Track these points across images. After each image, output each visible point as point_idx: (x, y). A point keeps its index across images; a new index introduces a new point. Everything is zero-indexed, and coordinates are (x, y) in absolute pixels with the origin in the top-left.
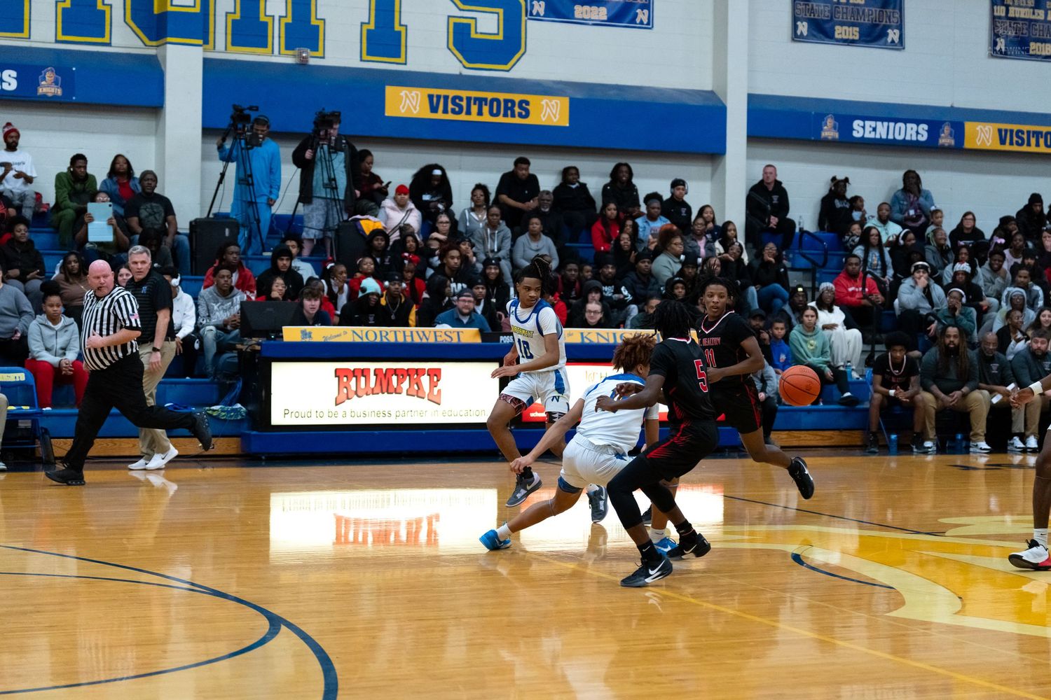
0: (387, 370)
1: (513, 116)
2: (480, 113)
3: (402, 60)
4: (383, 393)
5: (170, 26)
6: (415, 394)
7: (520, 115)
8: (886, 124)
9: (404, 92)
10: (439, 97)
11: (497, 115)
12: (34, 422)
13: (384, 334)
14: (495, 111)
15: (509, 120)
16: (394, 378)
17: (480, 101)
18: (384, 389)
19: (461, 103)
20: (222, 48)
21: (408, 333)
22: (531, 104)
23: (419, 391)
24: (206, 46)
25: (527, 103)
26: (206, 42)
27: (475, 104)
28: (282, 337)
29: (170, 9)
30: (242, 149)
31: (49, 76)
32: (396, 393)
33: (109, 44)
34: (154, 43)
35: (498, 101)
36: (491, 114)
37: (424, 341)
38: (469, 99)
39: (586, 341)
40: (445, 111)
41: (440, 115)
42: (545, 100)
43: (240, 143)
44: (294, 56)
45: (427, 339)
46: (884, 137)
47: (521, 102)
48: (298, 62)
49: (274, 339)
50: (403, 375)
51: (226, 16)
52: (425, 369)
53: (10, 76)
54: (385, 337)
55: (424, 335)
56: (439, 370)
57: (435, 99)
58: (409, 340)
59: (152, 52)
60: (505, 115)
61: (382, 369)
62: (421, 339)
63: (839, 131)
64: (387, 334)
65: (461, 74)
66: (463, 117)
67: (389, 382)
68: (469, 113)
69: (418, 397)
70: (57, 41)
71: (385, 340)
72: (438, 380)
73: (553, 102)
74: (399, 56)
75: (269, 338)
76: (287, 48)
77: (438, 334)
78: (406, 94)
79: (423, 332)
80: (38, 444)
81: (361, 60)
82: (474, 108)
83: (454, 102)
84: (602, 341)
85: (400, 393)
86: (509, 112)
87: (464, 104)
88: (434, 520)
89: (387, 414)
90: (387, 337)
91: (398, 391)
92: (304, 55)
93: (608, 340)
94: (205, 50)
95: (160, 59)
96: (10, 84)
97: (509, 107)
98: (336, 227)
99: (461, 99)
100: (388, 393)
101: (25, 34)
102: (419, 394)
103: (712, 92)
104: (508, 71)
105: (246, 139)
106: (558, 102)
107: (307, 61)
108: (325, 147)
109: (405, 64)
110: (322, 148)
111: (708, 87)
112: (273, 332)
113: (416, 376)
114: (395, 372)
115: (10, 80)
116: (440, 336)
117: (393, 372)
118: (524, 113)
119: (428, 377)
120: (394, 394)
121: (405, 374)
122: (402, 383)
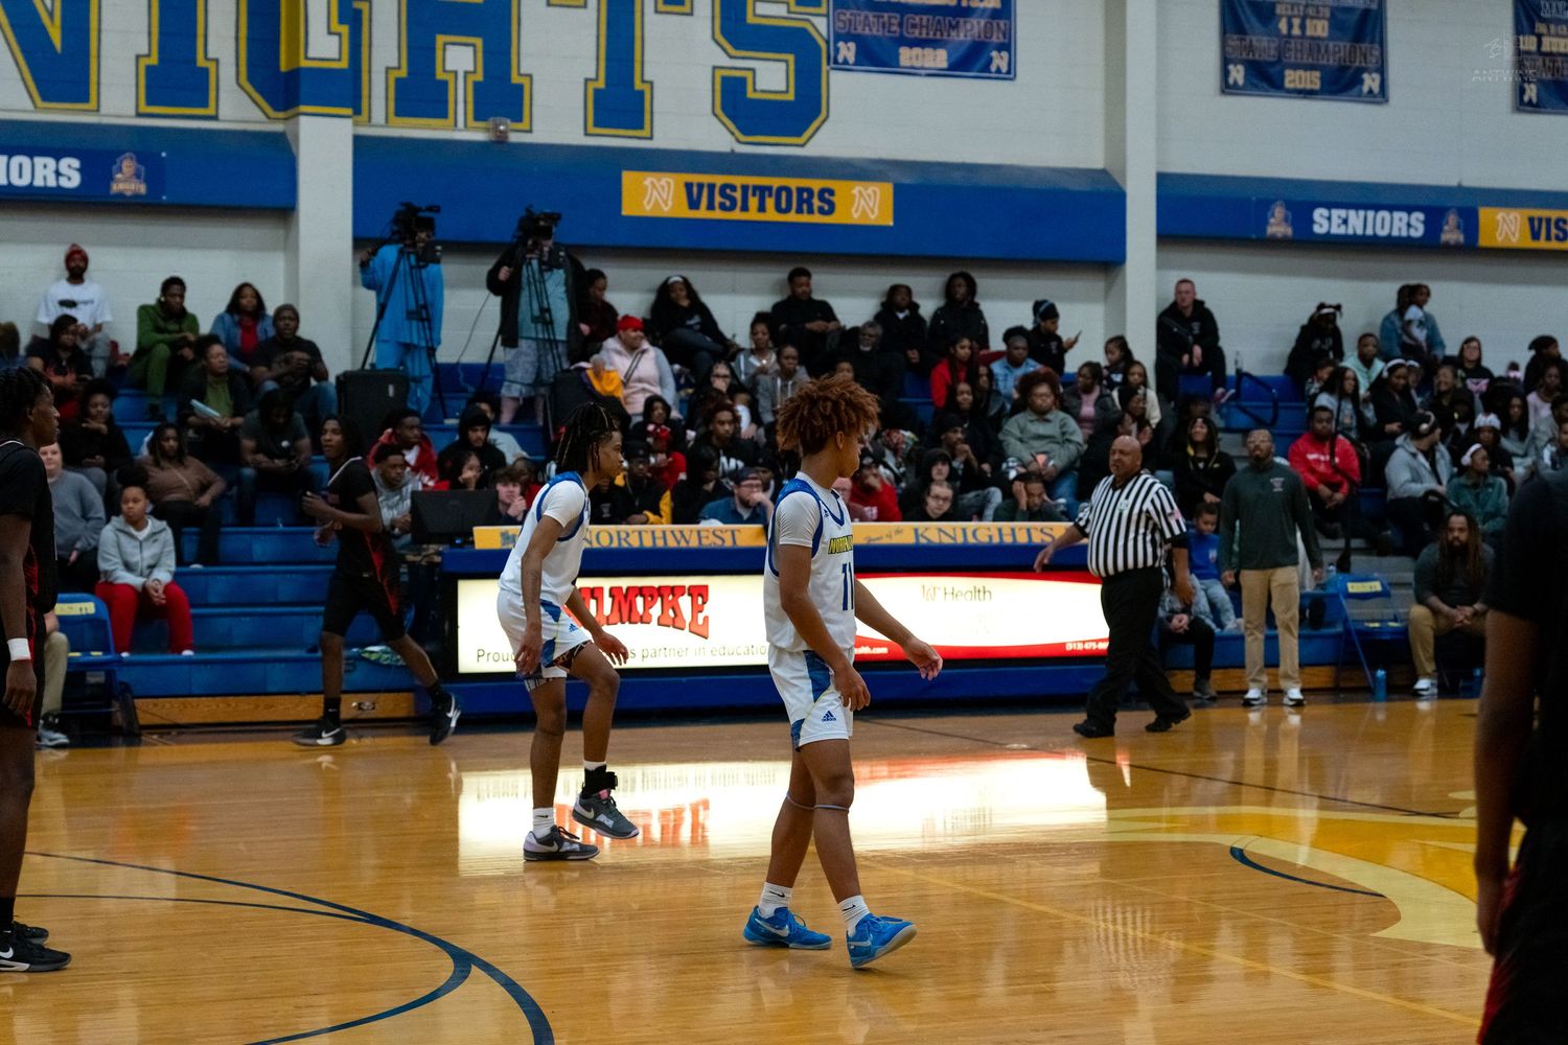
0: (628, 589)
1: (811, 211)
2: (762, 208)
3: (645, 133)
4: (623, 623)
5: (304, 89)
6: (670, 623)
7: (822, 211)
8: (1362, 213)
9: (649, 179)
10: (700, 186)
11: (788, 210)
12: (110, 675)
13: (623, 535)
14: (784, 205)
15: (805, 218)
16: (639, 601)
17: (762, 191)
18: (625, 617)
19: (734, 194)
20: (381, 119)
22: (837, 192)
23: (676, 620)
24: (359, 118)
25: (832, 192)
26: (357, 111)
27: (754, 195)
28: (473, 543)
29: (304, 64)
30: (411, 267)
31: (128, 166)
32: (642, 622)
33: (215, 118)
34: (281, 115)
35: (788, 190)
36: (778, 209)
37: (683, 544)
38: (745, 188)
39: (923, 541)
40: (711, 207)
41: (702, 213)
42: (857, 188)
43: (409, 259)
44: (487, 130)
45: (687, 542)
46: (1360, 232)
47: (823, 191)
48: (493, 139)
49: (460, 546)
50: (652, 596)
51: (387, 73)
52: (684, 587)
54: (625, 540)
56: (706, 587)
57: (695, 189)
58: (660, 543)
59: (278, 127)
60: (799, 211)
61: (621, 588)
62: (678, 542)
63: (1294, 225)
64: (628, 535)
65: (733, 151)
66: (737, 215)
67: (632, 607)
68: (745, 208)
69: (674, 627)
70: (139, 115)
71: (625, 545)
72: (704, 603)
73: (870, 191)
74: (641, 127)
75: (453, 545)
76: (477, 118)
77: (703, 534)
78: (652, 183)
80: (116, 707)
81: (586, 134)
82: (753, 202)
83: (723, 193)
84: (947, 540)
85: (648, 623)
86: (805, 207)
87: (738, 195)
88: (701, 808)
90: (629, 540)
91: (644, 620)
92: (502, 128)
93: (954, 539)
94: (356, 124)
95: (290, 137)
97: (804, 199)
98: (552, 380)
99: (733, 188)
100: (630, 623)
101: (92, 105)
102: (676, 623)
103: (1104, 172)
104: (802, 146)
105: (416, 254)
106: (878, 190)
107: (507, 137)
108: (535, 263)
109: (651, 138)
110: (530, 264)
111: (1098, 163)
112: (459, 535)
113: (671, 597)
114: (641, 591)
115: (70, 173)
116: (707, 537)
117: (638, 592)
118: (826, 207)
119: (689, 598)
120: (639, 624)
121: (656, 594)
122: (650, 608)
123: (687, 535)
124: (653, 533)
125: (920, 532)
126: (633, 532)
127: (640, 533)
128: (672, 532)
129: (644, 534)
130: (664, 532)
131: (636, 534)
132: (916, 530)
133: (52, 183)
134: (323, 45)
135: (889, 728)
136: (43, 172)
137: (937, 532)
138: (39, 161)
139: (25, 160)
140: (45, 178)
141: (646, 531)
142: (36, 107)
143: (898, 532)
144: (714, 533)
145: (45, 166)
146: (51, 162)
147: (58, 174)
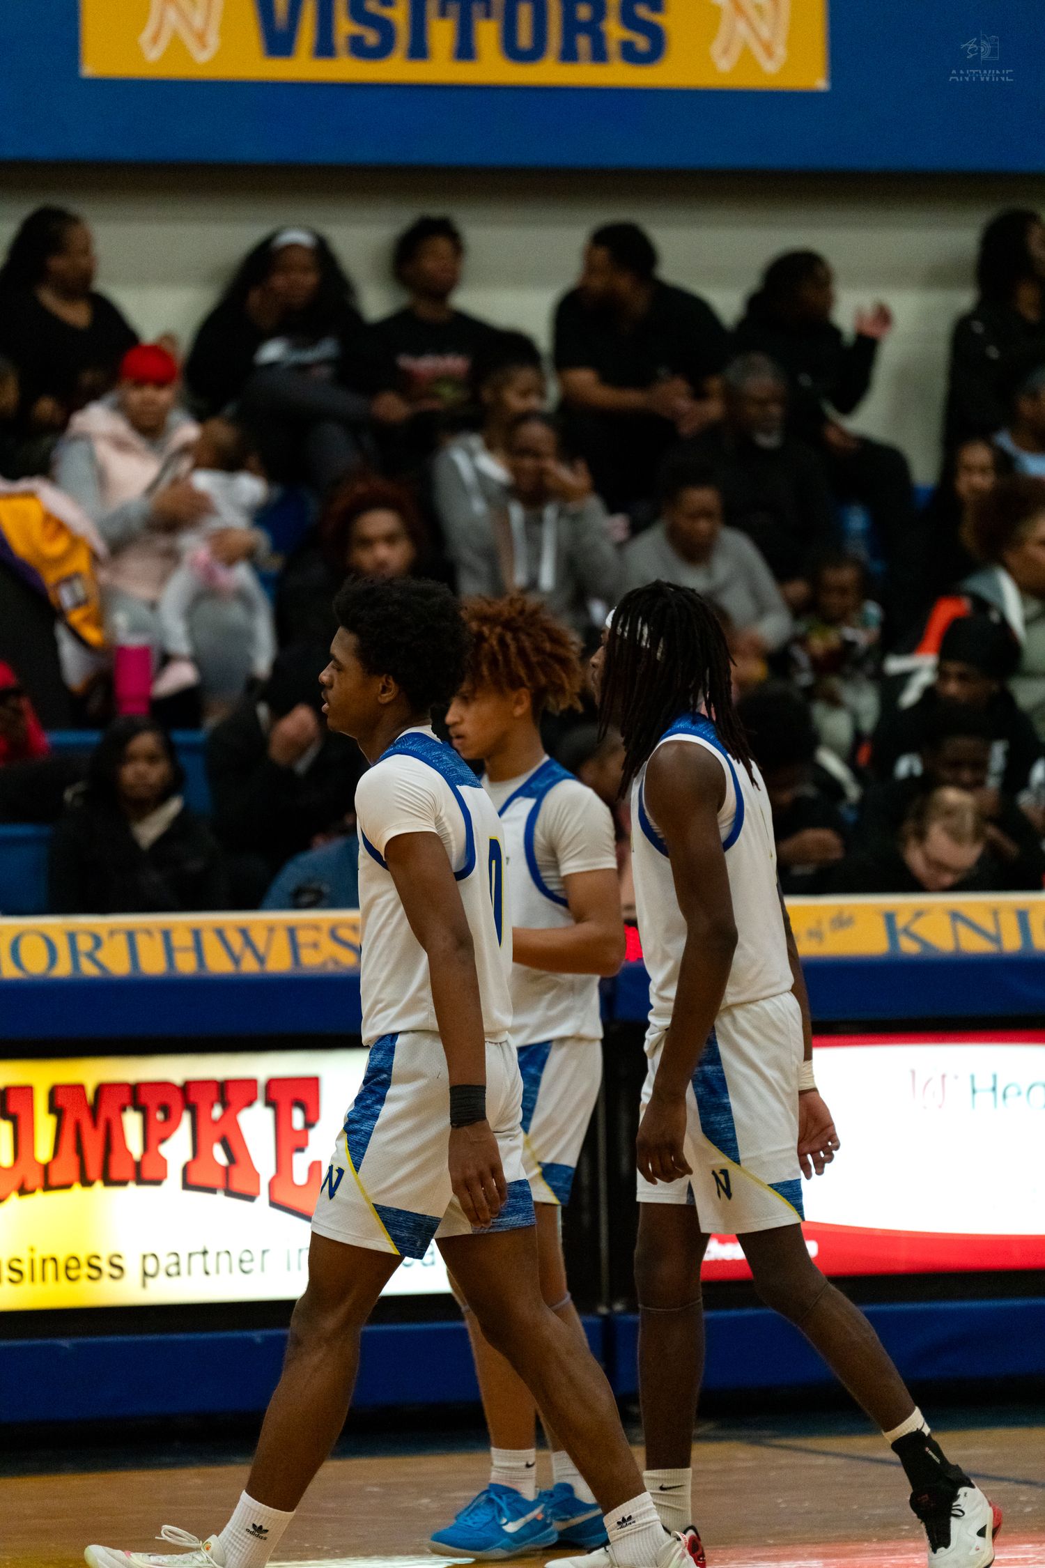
0: (101, 1089)
1: (599, 55)
2: (465, 50)
4: (86, 1182)
6: (217, 1180)
7: (630, 54)
11: (534, 54)
13: (85, 944)
14: (525, 39)
15: (585, 74)
16: (132, 1122)
18: (94, 1167)
19: (389, 13)
21: (182, 939)
23: (236, 1172)
32: (140, 1181)
36: (513, 52)
37: (249, 966)
39: (909, 947)
40: (325, 48)
41: (303, 66)
45: (261, 959)
50: (166, 1109)
52: (252, 1082)
54: (91, 956)
55: (248, 942)
56: (312, 1083)
57: (281, 1)
58: (186, 965)
60: (569, 55)
61: (80, 1088)
62: (236, 960)
64: (98, 942)
66: (396, 68)
67: (111, 1138)
68: (419, 50)
69: (230, 1193)
71: (89, 969)
72: (309, 1124)
77: (304, 937)
79: (244, 932)
82: (442, 32)
83: (356, 10)
84: (974, 945)
85: (157, 1182)
86: (583, 43)
87: (400, 15)
89: (107, 1269)
90: (101, 955)
91: (148, 1173)
93: (996, 939)
97: (581, 22)
100: (109, 1181)
102: (233, 1180)
113: (217, 1112)
114: (136, 1095)
116: (315, 946)
117: (125, 1098)
118: (642, 43)
119: (269, 1114)
120: (132, 1186)
121: (176, 1102)
122: (162, 1140)
123: (259, 938)
124: (166, 935)
125: (901, 922)
126: (112, 933)
127: (131, 936)
128: (220, 933)
129: (141, 940)
130: (197, 934)
131: (121, 940)
132: (890, 918)
135: (821, 1461)
137: (946, 921)
141: (149, 932)
143: (841, 922)
144: (334, 935)
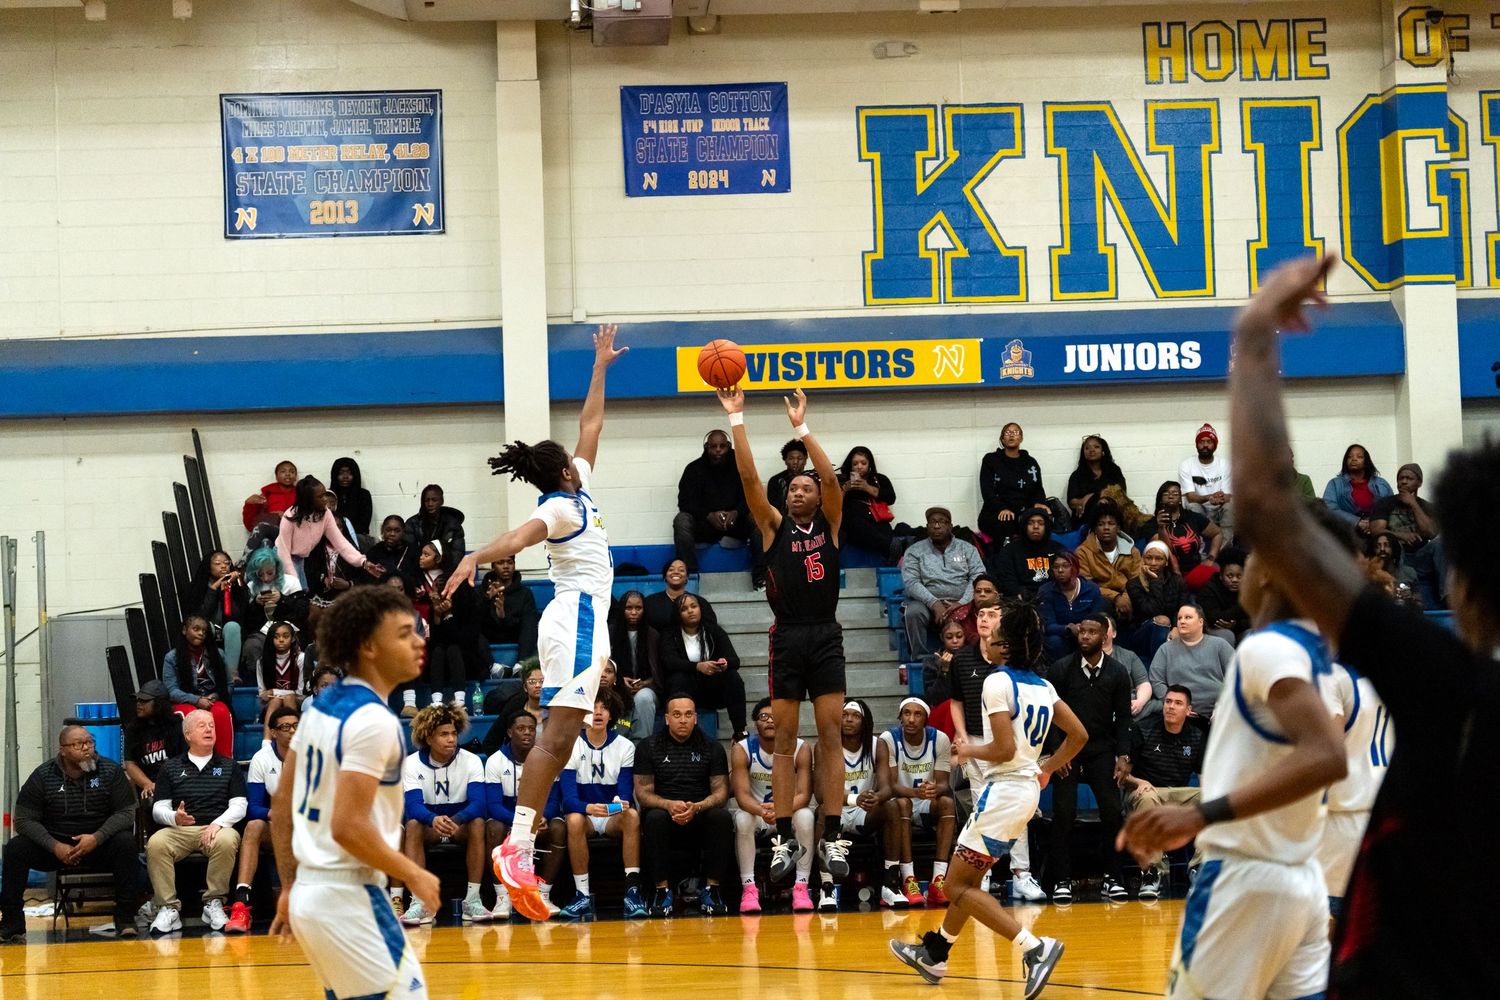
5: (1408, 259)
20: (1482, 285)
24: (1461, 283)
26: (1460, 276)
29: (1406, 235)
34: (1387, 286)
51: (1487, 237)
53: (1191, 349)
59: (1384, 297)
94: (1459, 289)
95: (1395, 306)
96: (1191, 361)
101: (1209, 290)
115: (1191, 356)
133: (1175, 365)
134: (1424, 217)
136: (1167, 356)
138: (1162, 346)
139: (1150, 346)
140: (1169, 361)
142: (1157, 297)
145: (1168, 351)
146: (1173, 346)
147: (1180, 356)
